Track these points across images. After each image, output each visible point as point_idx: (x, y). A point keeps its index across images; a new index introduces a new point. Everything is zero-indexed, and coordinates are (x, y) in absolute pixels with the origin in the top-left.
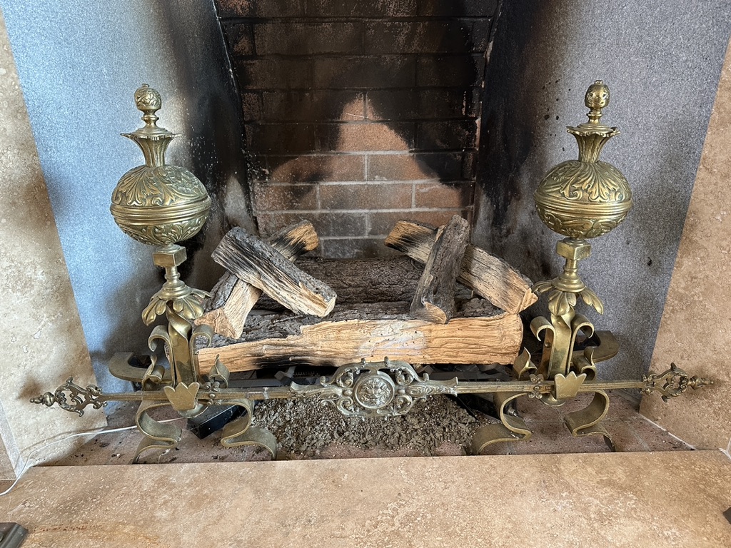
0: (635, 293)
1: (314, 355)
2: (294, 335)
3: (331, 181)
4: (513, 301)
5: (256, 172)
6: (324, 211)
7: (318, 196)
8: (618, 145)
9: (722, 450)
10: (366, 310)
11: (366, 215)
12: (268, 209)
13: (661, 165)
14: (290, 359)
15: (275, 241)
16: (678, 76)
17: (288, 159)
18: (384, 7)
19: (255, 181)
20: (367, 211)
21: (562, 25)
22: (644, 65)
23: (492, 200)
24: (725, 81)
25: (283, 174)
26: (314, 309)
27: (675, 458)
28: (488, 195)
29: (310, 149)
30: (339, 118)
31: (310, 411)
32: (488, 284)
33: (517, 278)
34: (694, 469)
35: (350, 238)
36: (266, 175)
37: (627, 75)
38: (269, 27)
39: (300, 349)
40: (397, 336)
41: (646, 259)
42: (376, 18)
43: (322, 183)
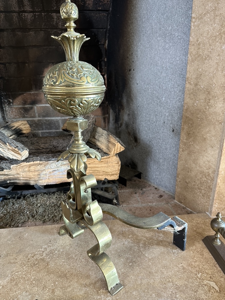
0: (169, 145)
1: (19, 180)
2: (7, 169)
3: (41, 104)
4: (111, 149)
5: (6, 101)
6: (40, 119)
7: (36, 111)
8: (157, 78)
9: (207, 213)
10: (44, 157)
11: (60, 120)
12: (13, 118)
13: (173, 85)
14: (8, 182)
15: (3, 127)
16: (175, 43)
17: (20, 94)
18: (57, 24)
19: (6, 105)
20: (60, 118)
21: (132, 28)
22: (162, 41)
23: (114, 111)
24: (192, 41)
25: (19, 101)
26: (16, 156)
27: (185, 217)
28: (112, 109)
29: (30, 89)
30: (42, 75)
31: (21, 207)
32: (102, 143)
33: (113, 139)
34: (193, 222)
35: (53, 131)
36: (11, 102)
37: (157, 46)
38: (5, 33)
39: (12, 177)
40: (59, 168)
41: (172, 129)
42: (54, 29)
43: (37, 105)
